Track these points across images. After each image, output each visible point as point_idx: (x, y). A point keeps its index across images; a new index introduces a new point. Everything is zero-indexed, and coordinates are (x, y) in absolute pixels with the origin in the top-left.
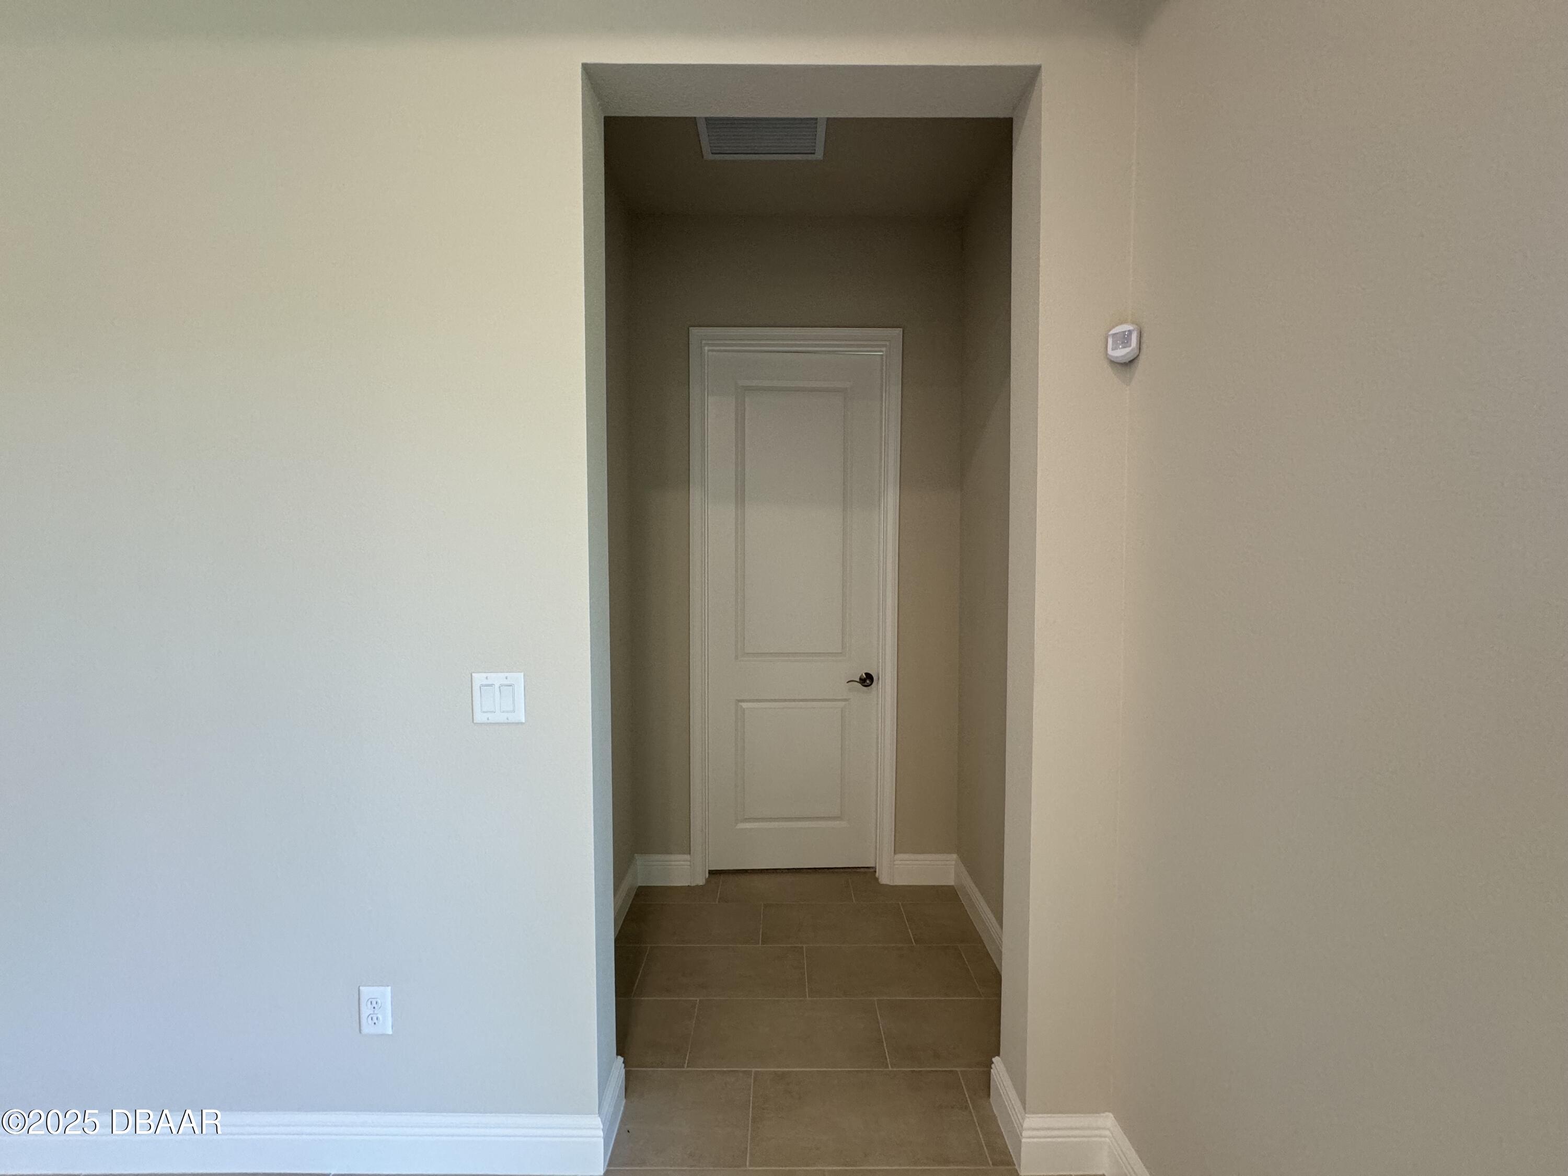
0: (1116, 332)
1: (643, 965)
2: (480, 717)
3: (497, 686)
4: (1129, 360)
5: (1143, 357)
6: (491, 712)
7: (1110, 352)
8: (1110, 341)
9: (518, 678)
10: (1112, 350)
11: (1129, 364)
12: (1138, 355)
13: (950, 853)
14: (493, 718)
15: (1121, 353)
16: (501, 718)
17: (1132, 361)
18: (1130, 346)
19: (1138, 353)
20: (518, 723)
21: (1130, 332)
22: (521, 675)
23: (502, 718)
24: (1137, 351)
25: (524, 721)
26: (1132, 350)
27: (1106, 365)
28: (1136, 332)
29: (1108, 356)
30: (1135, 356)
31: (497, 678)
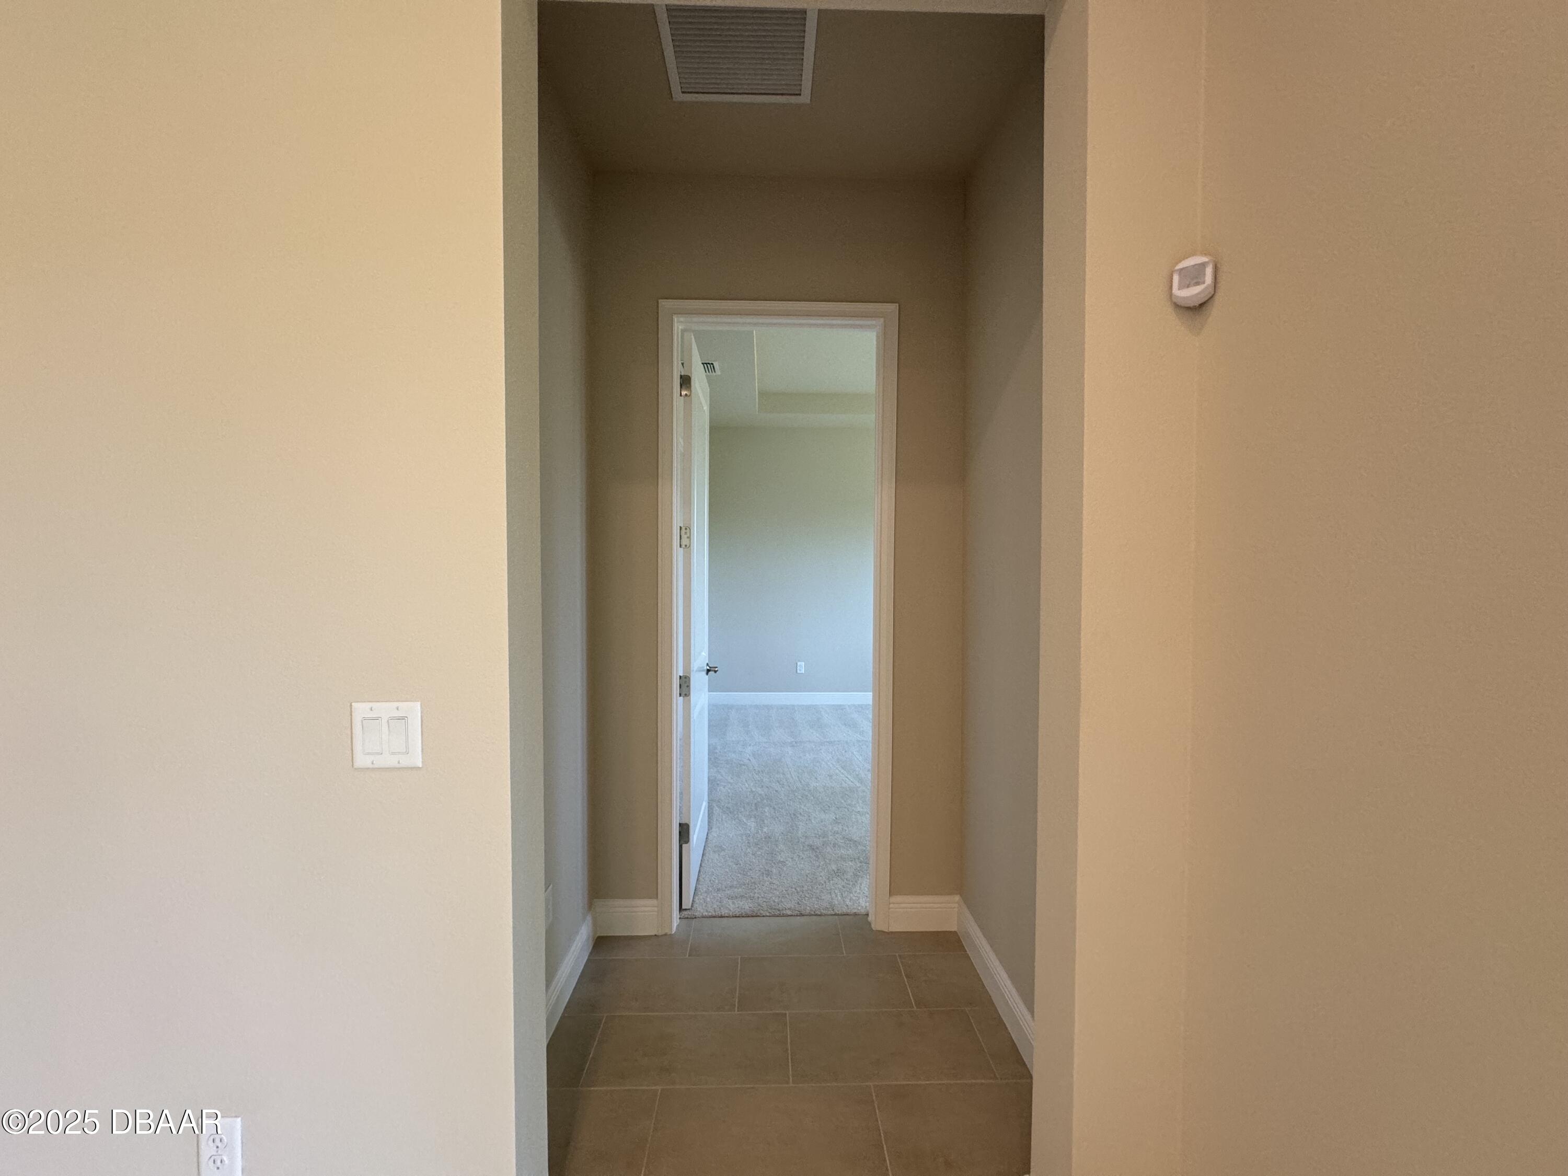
0: (1185, 266)
1: (595, 1044)
2: (362, 761)
3: (384, 721)
4: (1200, 303)
5: (1218, 299)
6: (378, 754)
7: (1175, 291)
8: (1176, 278)
9: (414, 710)
10: (1179, 289)
11: (1198, 309)
12: (1214, 295)
13: (951, 894)
14: (381, 762)
15: (1190, 293)
16: (389, 761)
17: (1202, 305)
18: (1204, 283)
19: (1213, 293)
20: (412, 768)
21: (1203, 265)
22: (417, 706)
23: (391, 761)
24: (1211, 290)
25: (421, 766)
26: (1206, 288)
27: (1170, 309)
28: (1211, 265)
29: (1174, 300)
30: (1210, 295)
31: (386, 709)
